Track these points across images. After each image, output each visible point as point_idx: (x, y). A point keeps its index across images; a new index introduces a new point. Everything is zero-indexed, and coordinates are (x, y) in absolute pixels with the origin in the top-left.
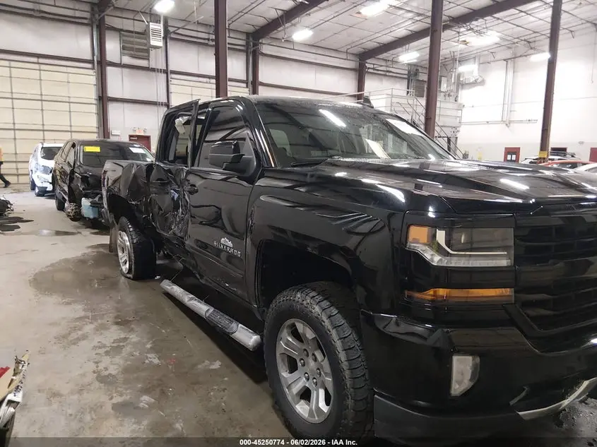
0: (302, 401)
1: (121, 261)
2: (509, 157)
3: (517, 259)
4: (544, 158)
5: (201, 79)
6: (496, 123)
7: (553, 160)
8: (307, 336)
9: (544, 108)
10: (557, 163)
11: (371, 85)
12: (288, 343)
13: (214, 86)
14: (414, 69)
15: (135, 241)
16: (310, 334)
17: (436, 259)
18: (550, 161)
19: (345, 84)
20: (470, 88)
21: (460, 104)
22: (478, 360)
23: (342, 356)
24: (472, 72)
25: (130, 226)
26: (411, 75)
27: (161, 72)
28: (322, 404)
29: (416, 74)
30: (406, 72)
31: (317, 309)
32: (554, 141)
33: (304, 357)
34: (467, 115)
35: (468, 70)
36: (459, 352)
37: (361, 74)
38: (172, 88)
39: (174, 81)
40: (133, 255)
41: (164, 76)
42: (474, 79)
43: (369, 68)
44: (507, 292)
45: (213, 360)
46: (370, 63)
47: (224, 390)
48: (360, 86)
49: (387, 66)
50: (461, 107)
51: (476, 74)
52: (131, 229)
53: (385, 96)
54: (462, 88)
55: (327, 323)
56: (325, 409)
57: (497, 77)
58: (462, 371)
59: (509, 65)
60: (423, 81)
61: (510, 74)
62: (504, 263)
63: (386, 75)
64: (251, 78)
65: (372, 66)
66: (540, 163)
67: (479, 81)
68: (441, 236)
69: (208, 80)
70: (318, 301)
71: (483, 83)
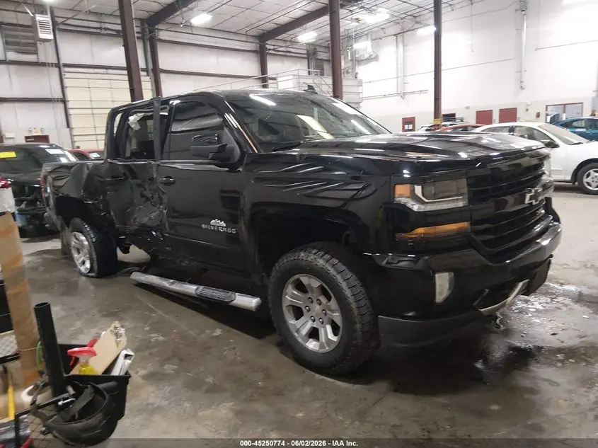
0: (311, 340)
1: (78, 262)
2: (406, 127)
3: (470, 201)
4: (438, 125)
5: (96, 70)
6: (390, 96)
7: (445, 125)
8: (313, 285)
9: (435, 79)
10: (450, 129)
11: (273, 66)
12: (293, 296)
13: (126, 78)
14: (312, 47)
15: (94, 240)
16: (315, 283)
17: (416, 207)
18: (444, 127)
19: (248, 66)
20: (366, 64)
21: (361, 80)
22: (452, 274)
23: (348, 293)
24: (366, 49)
25: (86, 226)
26: (311, 55)
27: (52, 66)
28: (331, 336)
29: (315, 53)
30: (305, 52)
31: (321, 262)
32: (445, 109)
33: (309, 305)
34: (367, 90)
35: (362, 47)
36: (439, 271)
37: (262, 55)
38: (67, 82)
39: (68, 75)
40: (94, 254)
41: (56, 70)
42: (368, 55)
43: (270, 50)
44: (465, 225)
45: (213, 329)
46: (270, 44)
47: (234, 348)
48: (264, 69)
49: (287, 47)
50: (360, 84)
51: (370, 50)
52: (88, 229)
53: (291, 77)
54: (359, 65)
55: (332, 271)
56: (335, 339)
57: (389, 52)
58: (443, 284)
59: (398, 40)
60: (321, 60)
61: (401, 47)
62: (461, 204)
63: (287, 55)
64: (151, 66)
65: (272, 47)
66: (435, 129)
67: (372, 57)
68: (418, 190)
69: (105, 71)
70: (321, 255)
71: (376, 58)
